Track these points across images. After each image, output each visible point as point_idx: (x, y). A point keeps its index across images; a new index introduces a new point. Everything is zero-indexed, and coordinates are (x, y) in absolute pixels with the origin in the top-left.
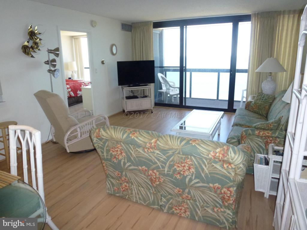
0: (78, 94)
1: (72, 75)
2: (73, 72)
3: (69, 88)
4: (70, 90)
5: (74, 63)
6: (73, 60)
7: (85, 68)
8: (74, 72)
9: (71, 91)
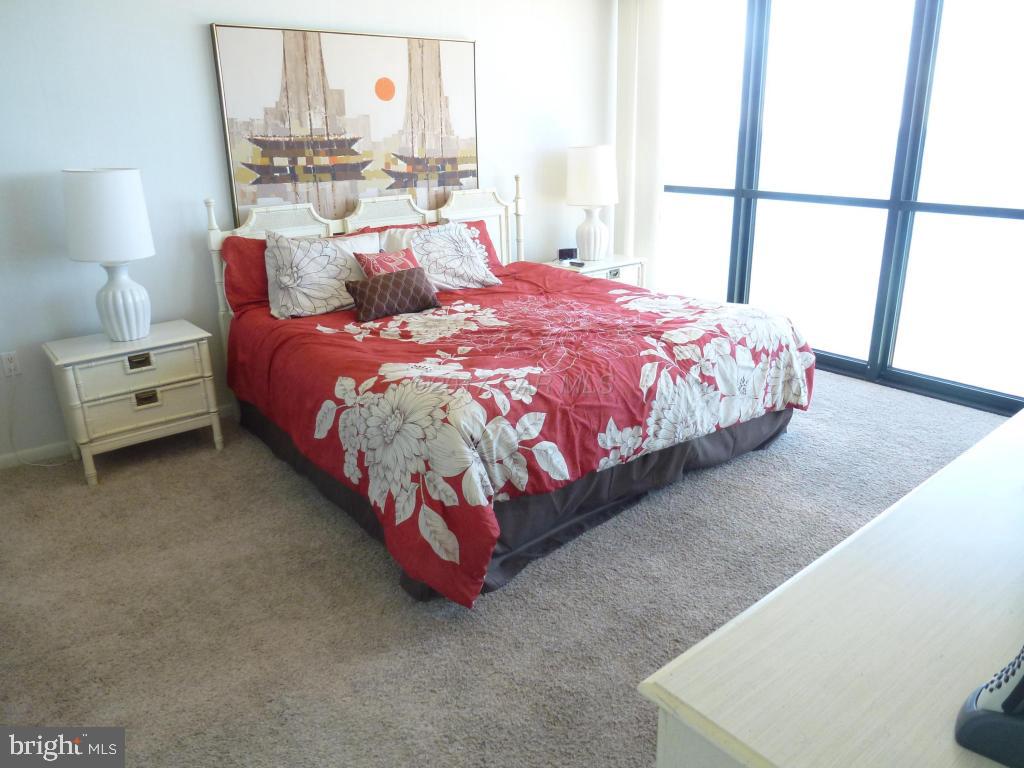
0: (606, 453)
1: (583, 236)
2: (589, 213)
3: (527, 409)
4: (535, 433)
5: (605, 158)
6: (602, 138)
7: (668, 189)
8: (596, 213)
9: (547, 434)
